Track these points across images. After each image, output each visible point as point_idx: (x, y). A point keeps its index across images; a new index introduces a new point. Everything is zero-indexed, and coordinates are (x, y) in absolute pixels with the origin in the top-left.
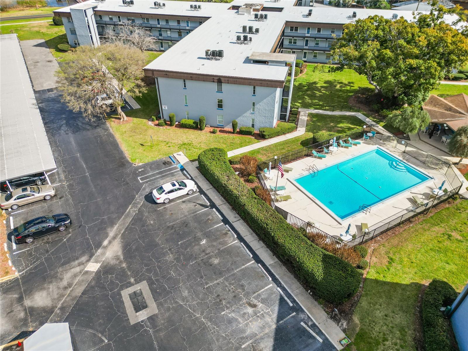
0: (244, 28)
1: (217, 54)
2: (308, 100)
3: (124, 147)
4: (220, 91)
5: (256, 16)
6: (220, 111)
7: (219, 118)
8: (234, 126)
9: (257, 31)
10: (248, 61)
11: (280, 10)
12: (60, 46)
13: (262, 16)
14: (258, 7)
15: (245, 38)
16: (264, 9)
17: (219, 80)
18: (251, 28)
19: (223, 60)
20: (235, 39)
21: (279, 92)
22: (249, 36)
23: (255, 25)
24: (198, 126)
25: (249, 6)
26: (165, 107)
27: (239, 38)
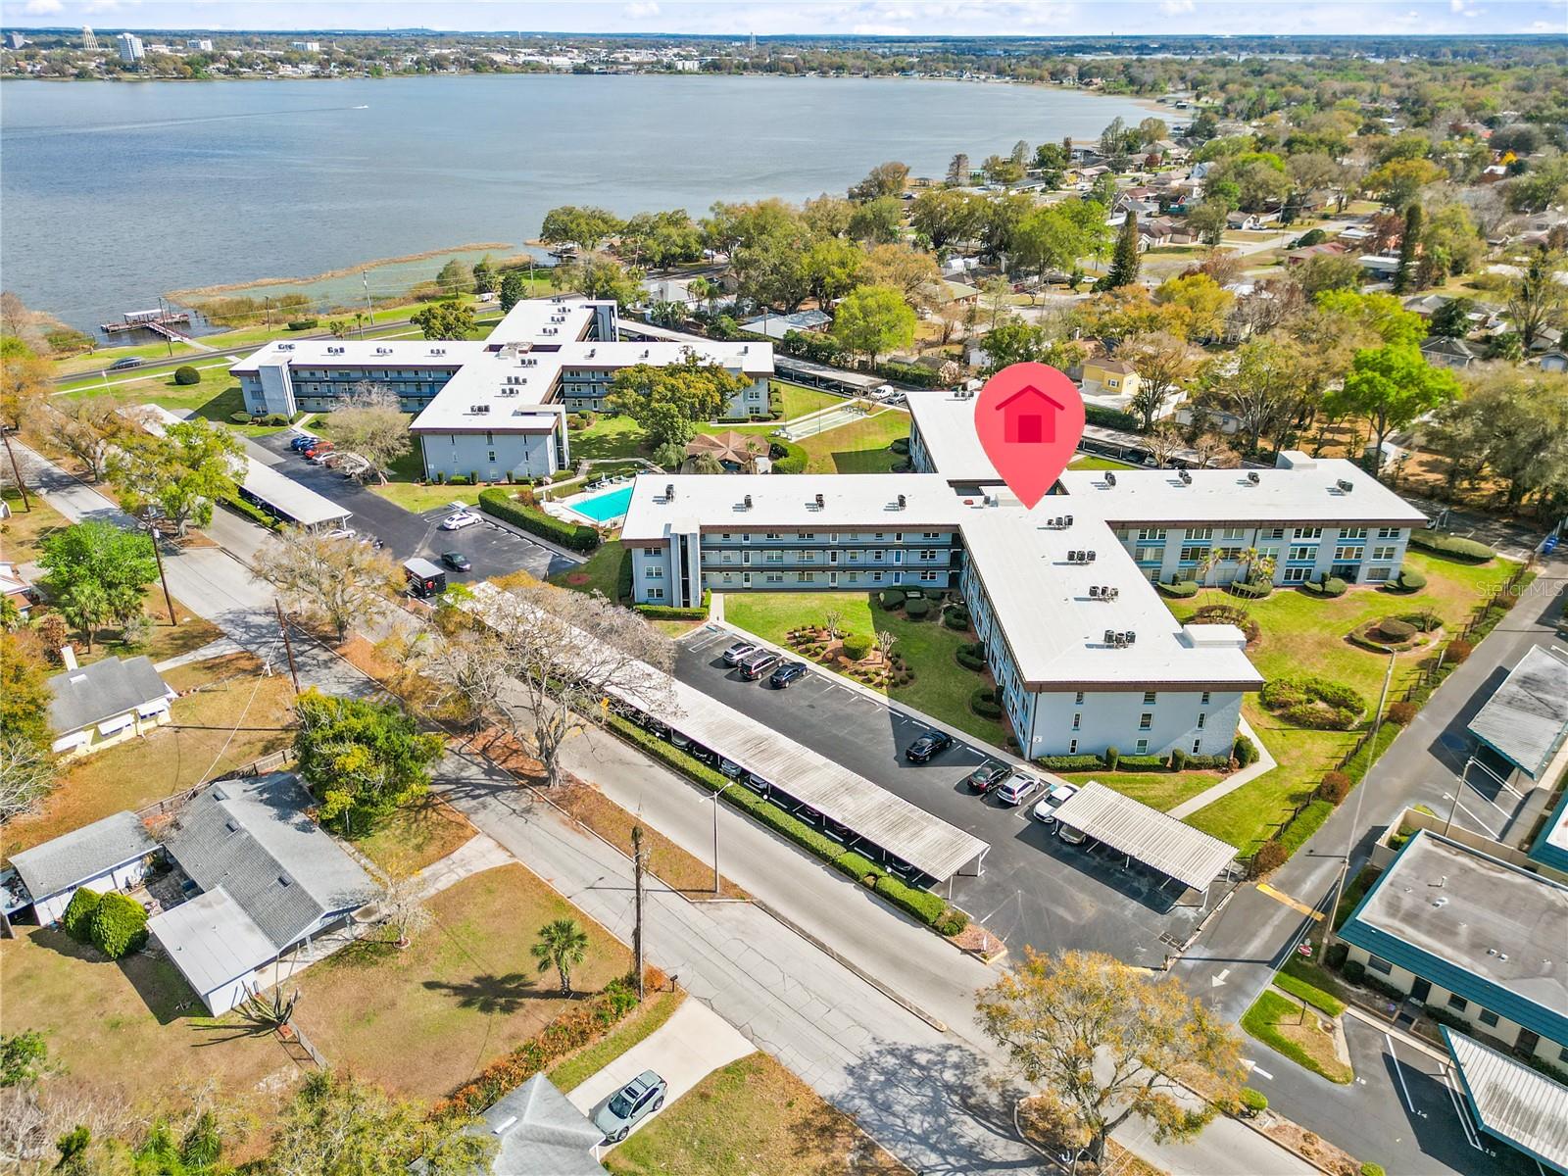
0: (509, 379)
1: (484, 410)
2: (595, 452)
3: (397, 503)
4: (490, 443)
5: (523, 362)
6: (492, 464)
7: (493, 472)
8: (509, 477)
9: (525, 381)
10: (516, 414)
11: (555, 348)
12: (236, 416)
13: (530, 362)
14: (525, 348)
15: (511, 391)
16: (536, 348)
17: (489, 433)
18: (517, 379)
19: (489, 415)
20: (500, 393)
21: (550, 440)
22: (515, 387)
23: (522, 373)
24: (470, 481)
25: (513, 346)
26: (431, 467)
27: (504, 391)
